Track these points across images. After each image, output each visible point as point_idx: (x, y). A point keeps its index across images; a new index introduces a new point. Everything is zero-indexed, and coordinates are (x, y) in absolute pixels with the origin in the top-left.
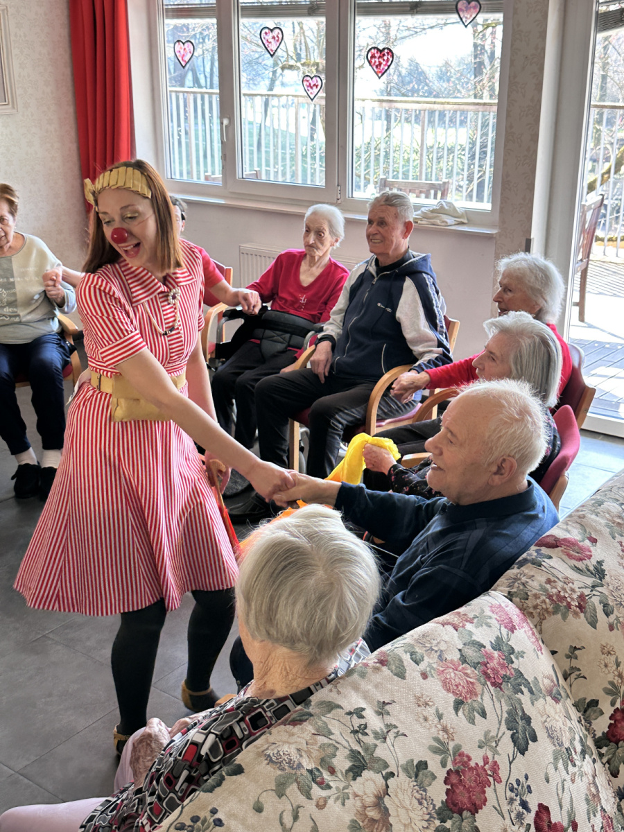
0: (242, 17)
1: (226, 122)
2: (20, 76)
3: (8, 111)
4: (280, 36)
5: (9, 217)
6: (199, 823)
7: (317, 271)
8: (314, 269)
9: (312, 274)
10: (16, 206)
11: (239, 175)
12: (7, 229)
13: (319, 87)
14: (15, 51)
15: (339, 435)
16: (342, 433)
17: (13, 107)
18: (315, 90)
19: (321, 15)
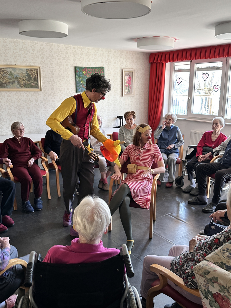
0: (197, 71)
1: (190, 98)
2: (136, 87)
3: (132, 96)
4: (208, 75)
5: (133, 119)
6: (229, 250)
7: (217, 136)
8: (216, 135)
9: (216, 137)
10: (135, 117)
11: (192, 112)
12: (132, 122)
13: (218, 88)
14: (136, 81)
15: (224, 181)
16: (225, 181)
17: (134, 95)
18: (217, 89)
19: (221, 70)
